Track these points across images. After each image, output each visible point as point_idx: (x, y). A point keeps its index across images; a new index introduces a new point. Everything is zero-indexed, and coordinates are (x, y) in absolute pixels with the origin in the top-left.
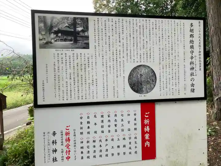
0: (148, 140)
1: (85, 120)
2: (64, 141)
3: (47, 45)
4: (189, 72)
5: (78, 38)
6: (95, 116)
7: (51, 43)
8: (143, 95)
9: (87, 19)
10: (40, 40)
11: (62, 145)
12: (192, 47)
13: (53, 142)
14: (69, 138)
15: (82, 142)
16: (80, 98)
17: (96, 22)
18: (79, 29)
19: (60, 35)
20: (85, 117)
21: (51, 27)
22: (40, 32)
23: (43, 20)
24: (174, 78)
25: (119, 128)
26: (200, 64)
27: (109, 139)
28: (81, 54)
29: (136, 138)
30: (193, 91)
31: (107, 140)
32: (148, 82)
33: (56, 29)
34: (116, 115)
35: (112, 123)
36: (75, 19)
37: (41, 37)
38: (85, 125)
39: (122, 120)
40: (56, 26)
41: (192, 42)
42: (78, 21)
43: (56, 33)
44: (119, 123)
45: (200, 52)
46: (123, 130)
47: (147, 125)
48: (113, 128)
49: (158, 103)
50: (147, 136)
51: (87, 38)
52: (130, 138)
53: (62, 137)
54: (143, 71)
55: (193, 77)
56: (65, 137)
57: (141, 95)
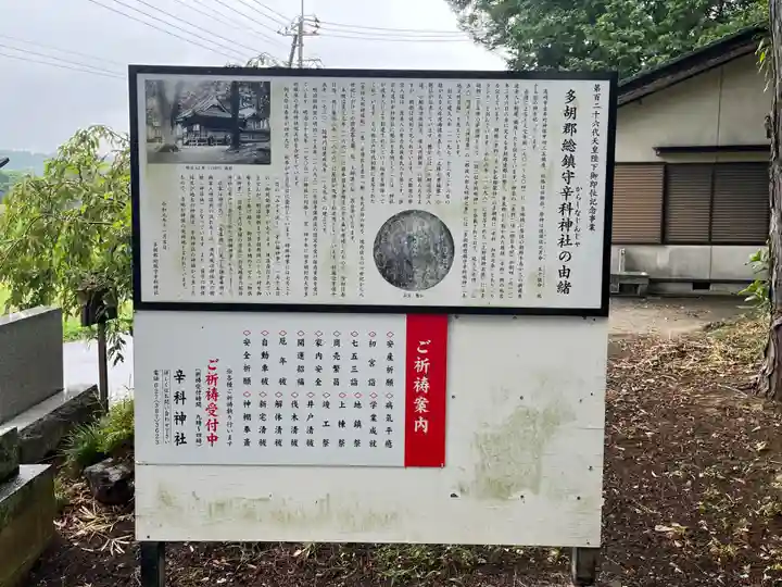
0: (425, 416)
1: (256, 349)
2: (203, 395)
3: (165, 154)
4: (554, 234)
5: (243, 137)
6: (283, 341)
7: (175, 149)
8: (413, 293)
9: (267, 84)
10: (149, 141)
11: (199, 405)
12: (569, 161)
13: (177, 397)
14: (214, 389)
15: (249, 403)
16: (245, 291)
17: (291, 92)
18: (247, 112)
19: (197, 128)
20: (256, 339)
21: (177, 109)
22: (148, 123)
23: (158, 92)
24: (507, 250)
25: (345, 375)
26: (593, 210)
27: (319, 402)
28: (248, 178)
29: (389, 405)
30: (565, 288)
31: (311, 404)
32: (429, 260)
33: (187, 113)
34: (337, 343)
35: (328, 362)
36: (235, 85)
37: (152, 136)
38: (256, 361)
39: (354, 357)
40: (186, 107)
41: (569, 145)
42: (245, 93)
43: (188, 123)
44: (346, 364)
45: (594, 175)
46: (354, 382)
47: (422, 374)
48: (328, 375)
49: (453, 317)
50: (421, 405)
51: (266, 135)
52: (374, 405)
53: (198, 386)
54: (416, 227)
55: (565, 248)
56: (205, 387)
57: (408, 292)
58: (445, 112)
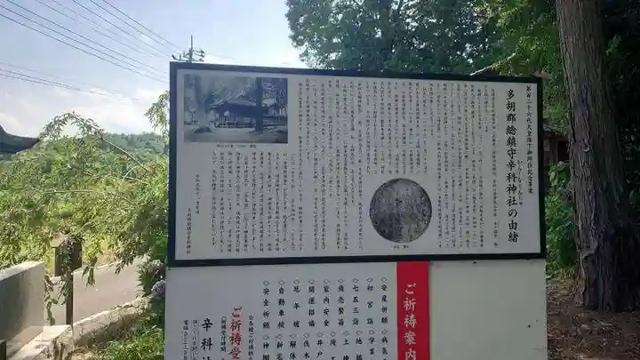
0: (413, 347)
1: (274, 297)
2: (228, 341)
3: (200, 134)
4: (504, 196)
5: (266, 121)
6: (296, 289)
7: (208, 130)
8: (401, 245)
9: (285, 81)
10: (186, 123)
11: (223, 349)
12: (511, 142)
13: (204, 344)
14: (238, 334)
15: (267, 345)
16: (266, 248)
17: (304, 87)
18: (268, 102)
19: (227, 113)
20: (274, 289)
21: (210, 98)
22: (186, 109)
23: (194, 84)
24: (471, 209)
25: (348, 316)
26: (530, 178)
27: (327, 339)
28: (270, 154)
29: (385, 340)
30: (514, 238)
31: (320, 342)
32: (412, 216)
33: (219, 102)
34: (341, 288)
35: (334, 306)
36: (259, 80)
37: (188, 119)
38: (274, 308)
39: (356, 300)
40: (219, 97)
41: (511, 130)
42: (267, 86)
43: (220, 109)
44: (348, 305)
45: (529, 152)
46: (356, 322)
47: (410, 312)
48: (334, 317)
49: (435, 263)
50: (410, 338)
51: (284, 120)
52: (372, 340)
53: (224, 332)
54: (402, 191)
55: (513, 207)
56: (229, 333)
57: (397, 244)
58: (421, 104)
